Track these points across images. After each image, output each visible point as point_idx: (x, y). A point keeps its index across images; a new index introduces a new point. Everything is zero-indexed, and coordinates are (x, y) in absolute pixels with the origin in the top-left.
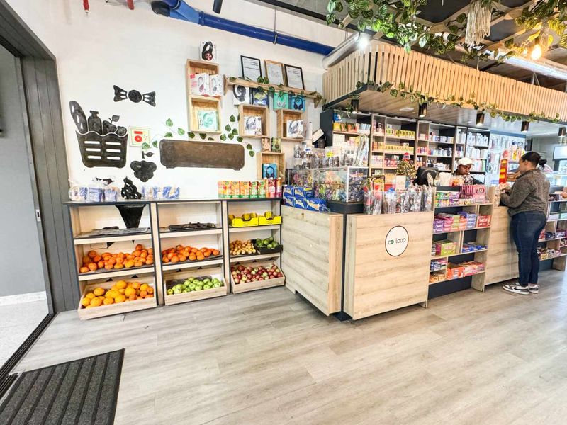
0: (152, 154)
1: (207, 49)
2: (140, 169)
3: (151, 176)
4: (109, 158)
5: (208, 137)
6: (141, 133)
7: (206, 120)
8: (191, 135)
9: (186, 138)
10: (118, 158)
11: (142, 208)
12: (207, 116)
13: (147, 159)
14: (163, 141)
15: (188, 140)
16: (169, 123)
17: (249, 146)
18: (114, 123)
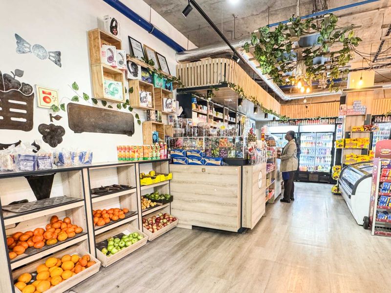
0: (61, 117)
1: (114, 25)
2: (49, 133)
3: (60, 141)
4: (13, 119)
5: (108, 104)
6: (50, 94)
7: (111, 89)
8: (95, 101)
9: (90, 103)
10: (24, 120)
11: (53, 176)
12: (112, 86)
13: (56, 123)
14: (70, 104)
15: (92, 106)
16: (75, 86)
17: (137, 116)
18: (17, 78)
